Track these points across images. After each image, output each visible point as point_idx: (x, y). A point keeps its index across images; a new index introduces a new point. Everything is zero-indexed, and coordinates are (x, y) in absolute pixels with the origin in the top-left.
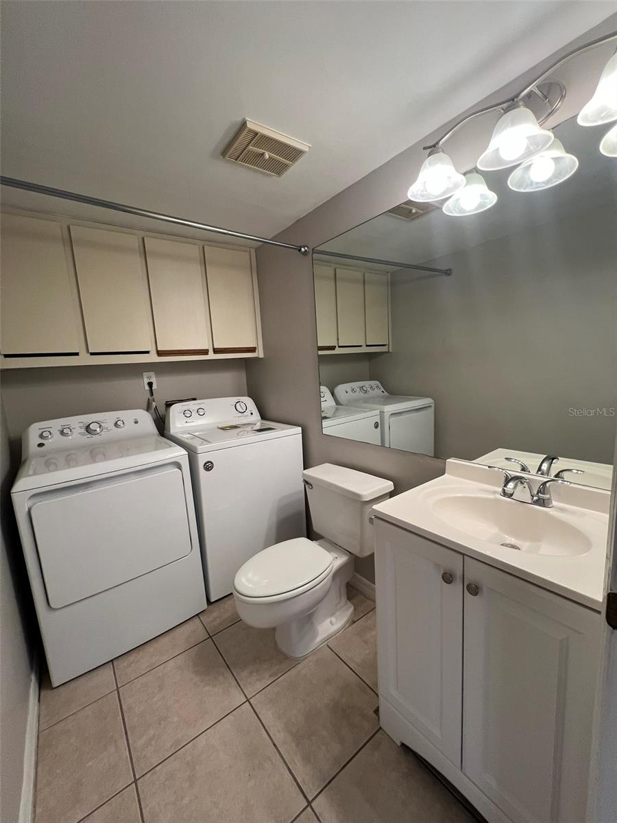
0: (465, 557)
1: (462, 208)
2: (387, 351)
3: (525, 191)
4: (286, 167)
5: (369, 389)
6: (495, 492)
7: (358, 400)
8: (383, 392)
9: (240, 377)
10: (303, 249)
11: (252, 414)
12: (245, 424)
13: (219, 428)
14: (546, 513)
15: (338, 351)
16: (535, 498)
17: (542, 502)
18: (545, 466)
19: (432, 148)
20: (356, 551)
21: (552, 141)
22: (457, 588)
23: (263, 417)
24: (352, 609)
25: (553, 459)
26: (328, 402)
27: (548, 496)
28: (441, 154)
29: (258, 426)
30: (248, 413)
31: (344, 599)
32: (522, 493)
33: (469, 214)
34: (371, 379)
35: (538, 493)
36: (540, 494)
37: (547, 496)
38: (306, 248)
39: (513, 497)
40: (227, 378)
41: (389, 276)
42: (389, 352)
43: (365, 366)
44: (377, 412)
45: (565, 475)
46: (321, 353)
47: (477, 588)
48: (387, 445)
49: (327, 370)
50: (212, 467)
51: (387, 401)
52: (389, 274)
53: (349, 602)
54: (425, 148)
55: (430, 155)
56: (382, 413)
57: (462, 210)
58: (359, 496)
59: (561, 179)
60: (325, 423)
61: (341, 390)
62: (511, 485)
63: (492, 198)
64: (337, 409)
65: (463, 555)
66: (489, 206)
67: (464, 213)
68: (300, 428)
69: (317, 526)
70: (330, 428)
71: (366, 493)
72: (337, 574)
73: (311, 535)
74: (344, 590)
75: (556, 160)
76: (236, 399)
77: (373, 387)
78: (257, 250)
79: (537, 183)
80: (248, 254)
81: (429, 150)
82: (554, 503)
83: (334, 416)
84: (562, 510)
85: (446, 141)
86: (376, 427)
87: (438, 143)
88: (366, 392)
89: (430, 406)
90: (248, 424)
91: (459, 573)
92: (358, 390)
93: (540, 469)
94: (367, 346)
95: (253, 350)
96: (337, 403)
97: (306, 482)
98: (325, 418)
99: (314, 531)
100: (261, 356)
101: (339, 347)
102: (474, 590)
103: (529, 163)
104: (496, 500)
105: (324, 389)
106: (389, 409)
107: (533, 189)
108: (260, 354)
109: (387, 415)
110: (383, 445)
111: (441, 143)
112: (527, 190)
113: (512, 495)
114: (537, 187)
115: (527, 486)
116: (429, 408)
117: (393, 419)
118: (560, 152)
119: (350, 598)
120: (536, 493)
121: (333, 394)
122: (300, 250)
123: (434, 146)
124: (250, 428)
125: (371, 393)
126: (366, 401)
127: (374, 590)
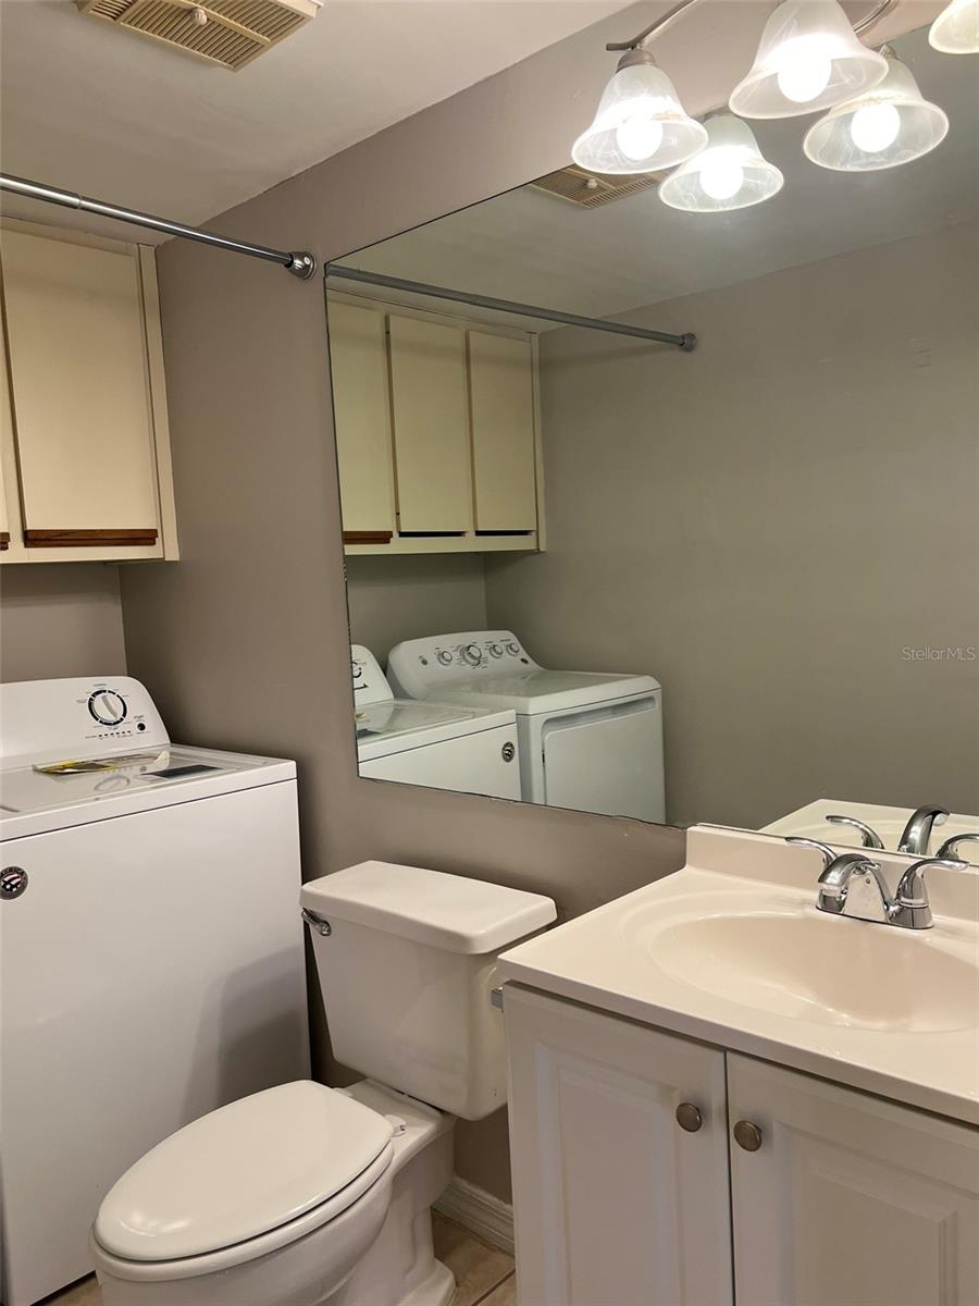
0: (728, 1054)
1: (705, 195)
2: (533, 547)
3: (843, 169)
4: (254, 48)
5: (486, 654)
6: (804, 903)
7: (455, 685)
8: (524, 660)
9: (105, 617)
10: (298, 263)
11: (142, 727)
12: (118, 759)
13: (36, 770)
14: (916, 942)
15: (398, 546)
16: (892, 909)
17: (907, 917)
18: (916, 833)
19: (629, 51)
20: (457, 1106)
21: (886, 74)
22: (714, 1137)
23: (177, 735)
24: (449, 1281)
25: (935, 814)
26: (372, 690)
27: (921, 901)
28: (648, 68)
29: (163, 763)
30: (130, 724)
31: (426, 1252)
32: (864, 898)
33: (721, 209)
34: (493, 625)
35: (898, 897)
36: (903, 899)
37: (917, 902)
38: (307, 261)
39: (846, 910)
40: (63, 620)
41: (536, 347)
42: (537, 552)
43: (473, 590)
44: (510, 715)
45: (961, 849)
46: (353, 550)
47: (760, 1131)
48: (538, 799)
49: (368, 598)
50: (22, 887)
51: (535, 687)
52: (535, 338)
53: (438, 1262)
54: (610, 48)
55: (622, 65)
56: (522, 719)
57: (704, 199)
58: (461, 940)
59: (919, 152)
60: (366, 748)
61: (407, 654)
62: (835, 877)
63: (772, 181)
64: (397, 711)
65: (724, 1050)
66: (766, 196)
67: (712, 207)
68: (294, 763)
69: (343, 1045)
70: (380, 759)
71: (482, 932)
72: (405, 1175)
73: (324, 1069)
74: (424, 1226)
75: (903, 110)
76: (89, 684)
77: (498, 648)
78: (160, 252)
79: (868, 155)
80: (131, 262)
81: (620, 54)
82: (936, 918)
83: (390, 728)
84: (953, 932)
85: (658, 38)
86: (508, 756)
87: (640, 39)
88: (478, 661)
89: (650, 699)
90: (129, 757)
91: (715, 1101)
92: (456, 655)
93: (905, 840)
94: (479, 533)
95: (146, 537)
96: (398, 691)
97: (311, 918)
98: (365, 733)
99: (335, 1062)
100: (173, 555)
101: (402, 534)
102: (751, 1136)
103: (846, 112)
104: (808, 920)
105: (361, 653)
106: (542, 705)
107: (861, 166)
108: (168, 549)
109: (535, 725)
110: (526, 798)
111: (647, 40)
112: (849, 168)
113: (842, 904)
114: (872, 163)
115: (872, 878)
116: (649, 705)
117: (553, 734)
118: (909, 96)
119: (442, 1251)
120: (894, 897)
121: (385, 668)
122: (290, 264)
123: (632, 45)
124: (136, 770)
125: (493, 664)
126: (479, 685)
127: (508, 1221)
